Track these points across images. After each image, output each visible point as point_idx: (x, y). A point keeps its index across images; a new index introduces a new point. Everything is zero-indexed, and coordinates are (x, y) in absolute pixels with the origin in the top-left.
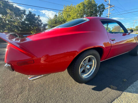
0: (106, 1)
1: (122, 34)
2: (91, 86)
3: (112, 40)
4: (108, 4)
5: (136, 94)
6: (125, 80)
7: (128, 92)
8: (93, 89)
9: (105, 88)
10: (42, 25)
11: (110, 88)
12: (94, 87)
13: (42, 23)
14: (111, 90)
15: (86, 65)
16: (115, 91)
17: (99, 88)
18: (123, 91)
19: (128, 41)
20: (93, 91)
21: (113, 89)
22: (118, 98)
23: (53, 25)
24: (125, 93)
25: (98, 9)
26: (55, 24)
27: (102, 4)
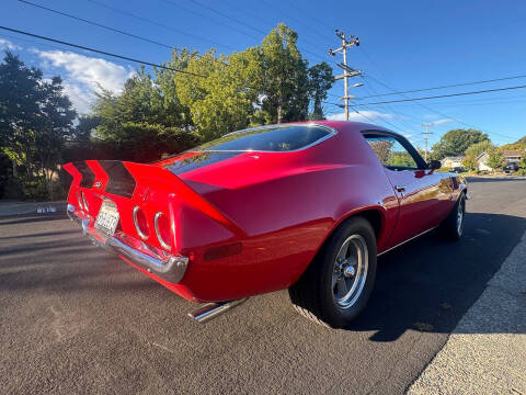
0: (334, 54)
1: (413, 173)
2: (365, 332)
3: (399, 191)
4: (341, 66)
6: (446, 306)
7: (460, 332)
9: (403, 332)
10: (76, 123)
11: (415, 329)
13: (73, 115)
14: (420, 333)
15: (344, 266)
17: (388, 334)
18: (450, 332)
19: (421, 196)
20: (375, 343)
21: (424, 331)
22: (444, 349)
23: (125, 125)
24: (455, 335)
25: (310, 78)
26: (131, 120)
27: (323, 62)
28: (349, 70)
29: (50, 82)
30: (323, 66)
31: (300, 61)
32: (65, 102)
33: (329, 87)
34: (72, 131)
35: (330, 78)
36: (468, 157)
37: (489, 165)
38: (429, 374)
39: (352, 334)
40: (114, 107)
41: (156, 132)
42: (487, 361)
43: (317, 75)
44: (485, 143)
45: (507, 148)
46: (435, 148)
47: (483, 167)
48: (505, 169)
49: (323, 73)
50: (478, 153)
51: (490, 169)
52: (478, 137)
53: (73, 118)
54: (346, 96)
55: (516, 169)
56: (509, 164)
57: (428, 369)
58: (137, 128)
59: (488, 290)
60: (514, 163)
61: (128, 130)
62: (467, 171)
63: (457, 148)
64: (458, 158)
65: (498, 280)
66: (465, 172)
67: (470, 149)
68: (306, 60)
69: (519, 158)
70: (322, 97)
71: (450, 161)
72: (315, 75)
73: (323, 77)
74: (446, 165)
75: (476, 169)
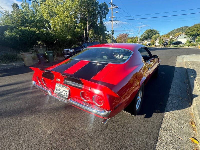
2: (143, 115)
5: (171, 112)
8: (146, 117)
11: (155, 112)
12: (145, 115)
16: (160, 114)
17: (149, 115)
18: (164, 112)
20: (147, 119)
21: (158, 113)
22: (164, 118)
23: (20, 29)
24: (166, 113)
25: (99, 9)
26: (21, 26)
27: (104, 2)
28: (113, 5)
30: (104, 4)
31: (96, 2)
33: (107, 13)
35: (107, 10)
36: (152, 40)
37: (159, 43)
38: (163, 126)
39: (140, 116)
40: (11, 19)
41: (35, 32)
42: (175, 120)
43: (102, 8)
44: (157, 35)
45: (164, 36)
46: (142, 36)
47: (157, 44)
48: (164, 44)
50: (155, 38)
51: (159, 44)
52: (156, 33)
54: (112, 17)
55: (167, 45)
56: (165, 43)
57: (162, 124)
58: (26, 30)
59: (170, 96)
60: (167, 42)
61: (21, 31)
62: (152, 45)
63: (149, 36)
64: (149, 40)
65: (171, 92)
66: (151, 45)
67: (153, 37)
68: (98, 2)
69: (168, 40)
70: (104, 18)
71: (147, 41)
72: (101, 8)
73: (104, 9)
74: (145, 43)
75: (155, 44)
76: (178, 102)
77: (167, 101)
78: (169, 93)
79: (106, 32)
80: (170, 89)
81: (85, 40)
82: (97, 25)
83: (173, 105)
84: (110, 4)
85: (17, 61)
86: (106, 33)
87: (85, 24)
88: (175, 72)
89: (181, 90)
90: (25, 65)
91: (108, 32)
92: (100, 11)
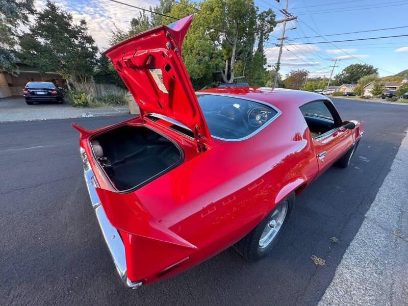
10: (98, 56)
13: (95, 49)
21: (318, 265)
22: (331, 285)
27: (270, 9)
29: (79, 24)
30: (270, 12)
31: (253, 8)
32: (90, 40)
33: (271, 30)
34: (97, 61)
35: (273, 23)
36: (358, 85)
37: (371, 92)
44: (372, 76)
45: (389, 79)
46: (337, 77)
48: (383, 95)
49: (269, 18)
50: (366, 83)
51: (371, 95)
52: (370, 71)
53: (97, 53)
54: (282, 37)
60: (391, 92)
62: (355, 95)
63: (352, 78)
64: (351, 85)
65: (372, 212)
66: (353, 96)
67: (362, 79)
68: (257, 8)
69: (395, 88)
70: (266, 38)
71: (345, 87)
72: (263, 20)
73: (268, 22)
74: (341, 90)
75: (362, 94)
76: (386, 246)
77: (355, 235)
78: (366, 215)
79: (265, 67)
80: (372, 203)
81: (225, 79)
82: (250, 53)
83: (369, 252)
84: (282, 12)
85: (123, 105)
86: (266, 69)
87: (230, 51)
88: (395, 160)
89: (402, 211)
90: (130, 113)
91: (269, 66)
92: (259, 26)
